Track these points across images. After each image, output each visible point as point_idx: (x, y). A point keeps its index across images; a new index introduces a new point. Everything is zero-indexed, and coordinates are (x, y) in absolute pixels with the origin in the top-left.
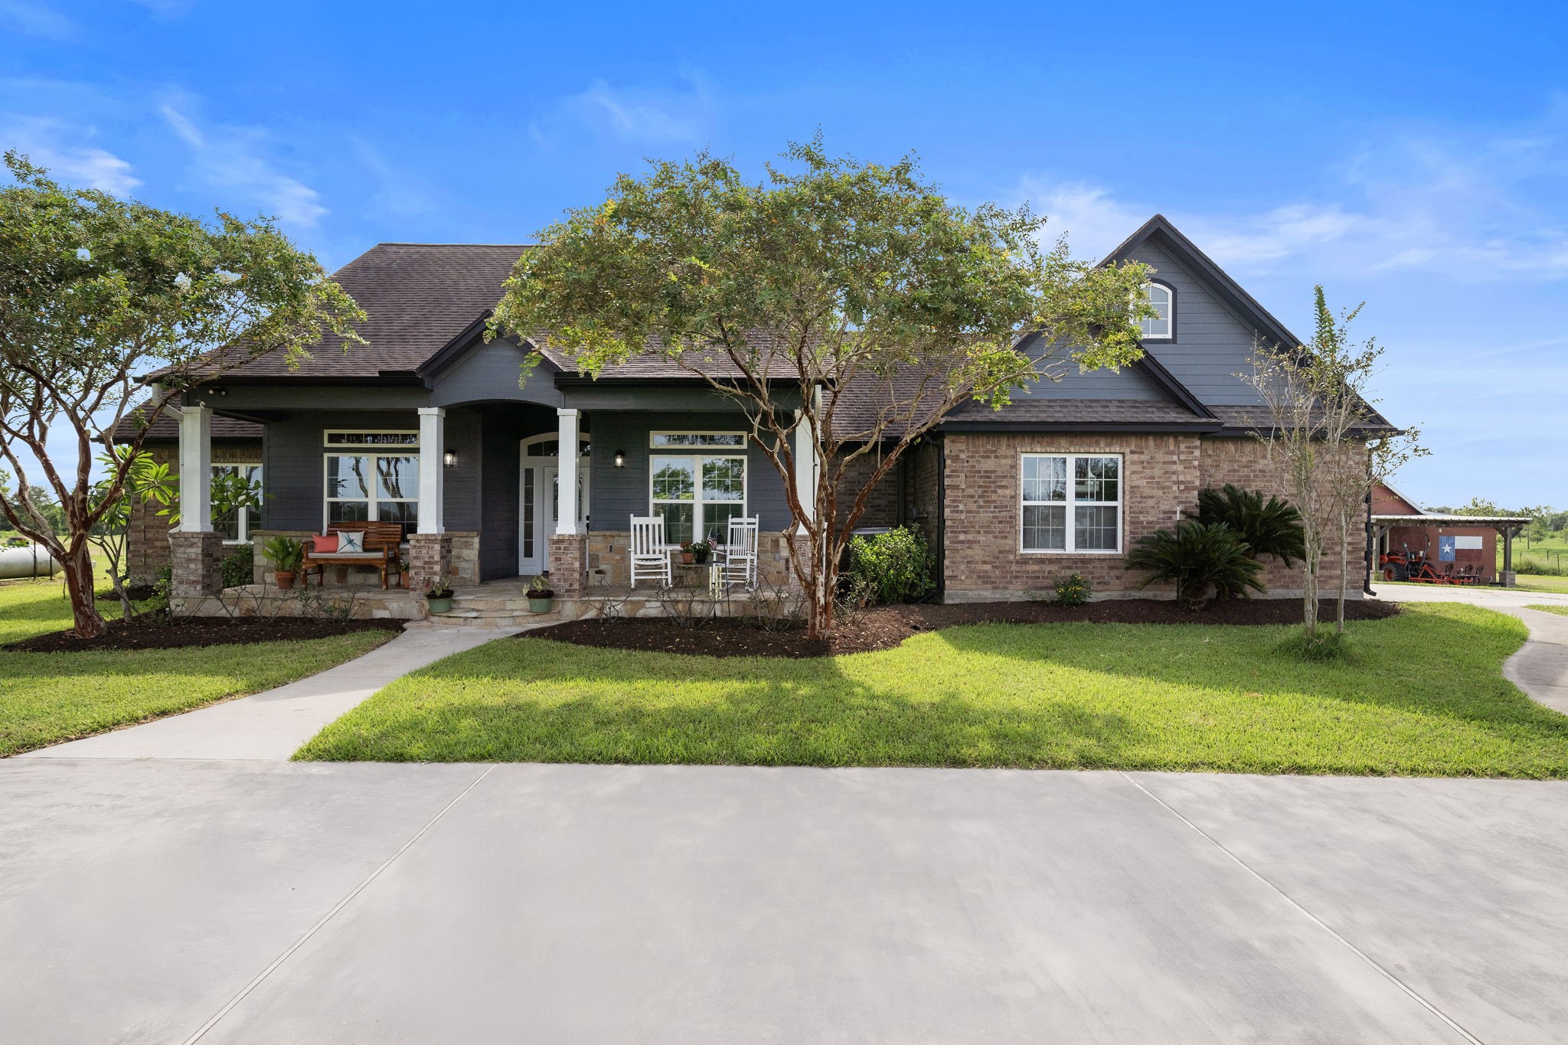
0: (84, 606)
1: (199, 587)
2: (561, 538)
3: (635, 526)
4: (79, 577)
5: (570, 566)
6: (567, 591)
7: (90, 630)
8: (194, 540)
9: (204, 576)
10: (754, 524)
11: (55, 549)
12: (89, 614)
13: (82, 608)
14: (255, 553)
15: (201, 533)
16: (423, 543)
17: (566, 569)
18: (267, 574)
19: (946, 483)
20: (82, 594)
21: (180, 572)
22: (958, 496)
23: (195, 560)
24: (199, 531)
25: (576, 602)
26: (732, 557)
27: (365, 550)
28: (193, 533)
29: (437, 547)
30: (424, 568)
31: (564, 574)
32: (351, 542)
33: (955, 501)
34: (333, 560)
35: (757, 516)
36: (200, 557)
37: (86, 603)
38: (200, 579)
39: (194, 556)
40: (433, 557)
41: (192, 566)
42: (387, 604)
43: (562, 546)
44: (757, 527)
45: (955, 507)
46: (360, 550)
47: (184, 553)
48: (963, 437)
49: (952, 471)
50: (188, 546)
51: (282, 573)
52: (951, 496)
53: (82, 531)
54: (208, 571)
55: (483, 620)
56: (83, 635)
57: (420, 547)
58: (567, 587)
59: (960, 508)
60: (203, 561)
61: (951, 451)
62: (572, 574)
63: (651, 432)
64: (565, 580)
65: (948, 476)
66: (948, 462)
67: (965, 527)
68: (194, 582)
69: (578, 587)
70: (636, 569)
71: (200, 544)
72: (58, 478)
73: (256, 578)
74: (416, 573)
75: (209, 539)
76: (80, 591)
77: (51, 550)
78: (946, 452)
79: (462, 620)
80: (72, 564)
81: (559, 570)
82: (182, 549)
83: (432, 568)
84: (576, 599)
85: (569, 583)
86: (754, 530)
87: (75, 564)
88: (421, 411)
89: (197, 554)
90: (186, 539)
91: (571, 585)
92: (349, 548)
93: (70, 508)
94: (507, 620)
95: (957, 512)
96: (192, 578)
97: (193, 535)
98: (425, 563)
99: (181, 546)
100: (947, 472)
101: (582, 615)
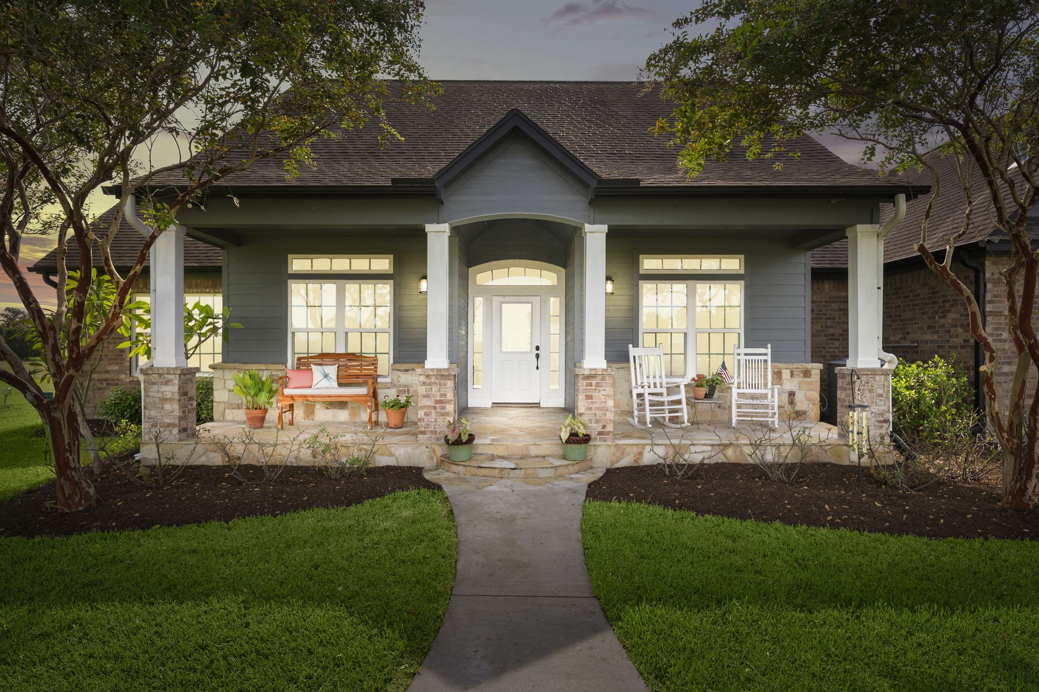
0: (71, 469)
1: (175, 431)
2: (593, 372)
3: (634, 357)
4: (65, 431)
5: (603, 405)
6: (600, 433)
7: (76, 500)
8: (170, 377)
9: (180, 418)
10: (766, 354)
11: (36, 396)
12: (76, 479)
13: (68, 472)
14: (214, 387)
15: (176, 368)
16: (433, 379)
17: (598, 408)
18: (228, 411)
19: (987, 309)
20: (68, 454)
21: (153, 413)
22: (1001, 324)
23: (170, 400)
24: (174, 366)
25: (610, 446)
26: (741, 391)
27: (340, 385)
28: (169, 369)
29: (450, 384)
30: (435, 408)
31: (595, 415)
32: (326, 376)
33: (997, 329)
34: (312, 396)
35: (769, 346)
36: (177, 397)
37: (72, 465)
38: (177, 422)
39: (169, 395)
40: (445, 395)
41: (167, 406)
42: (392, 449)
43: (594, 383)
44: (769, 358)
45: (998, 335)
46: (335, 384)
47: (158, 391)
48: (1005, 258)
49: (995, 296)
50: (162, 384)
51: (254, 412)
52: (992, 323)
53: (71, 371)
54: (184, 412)
55: (523, 471)
56: (69, 507)
57: (431, 384)
58: (600, 429)
59: (1003, 337)
60: (180, 400)
61: (993, 274)
62: (605, 415)
63: (641, 256)
64: (597, 421)
65: (991, 302)
66: (989, 286)
67: (1008, 358)
68: (169, 425)
69: (611, 430)
70: (651, 405)
71: (176, 382)
72: (36, 301)
73: (216, 414)
74: (425, 414)
75: (184, 375)
76: (66, 450)
77: (31, 397)
78: (988, 275)
79: (497, 471)
80: (57, 415)
81: (590, 409)
82: (155, 387)
83: (444, 408)
84: (610, 443)
85: (601, 424)
86: (766, 361)
87: (60, 415)
88: (429, 228)
89: (173, 393)
90: (160, 375)
91: (604, 427)
92: (325, 383)
93: (51, 341)
94: (549, 471)
95: (1000, 341)
96: (167, 421)
97: (169, 371)
98: (437, 402)
99: (154, 384)
100: (989, 297)
101: (618, 461)
